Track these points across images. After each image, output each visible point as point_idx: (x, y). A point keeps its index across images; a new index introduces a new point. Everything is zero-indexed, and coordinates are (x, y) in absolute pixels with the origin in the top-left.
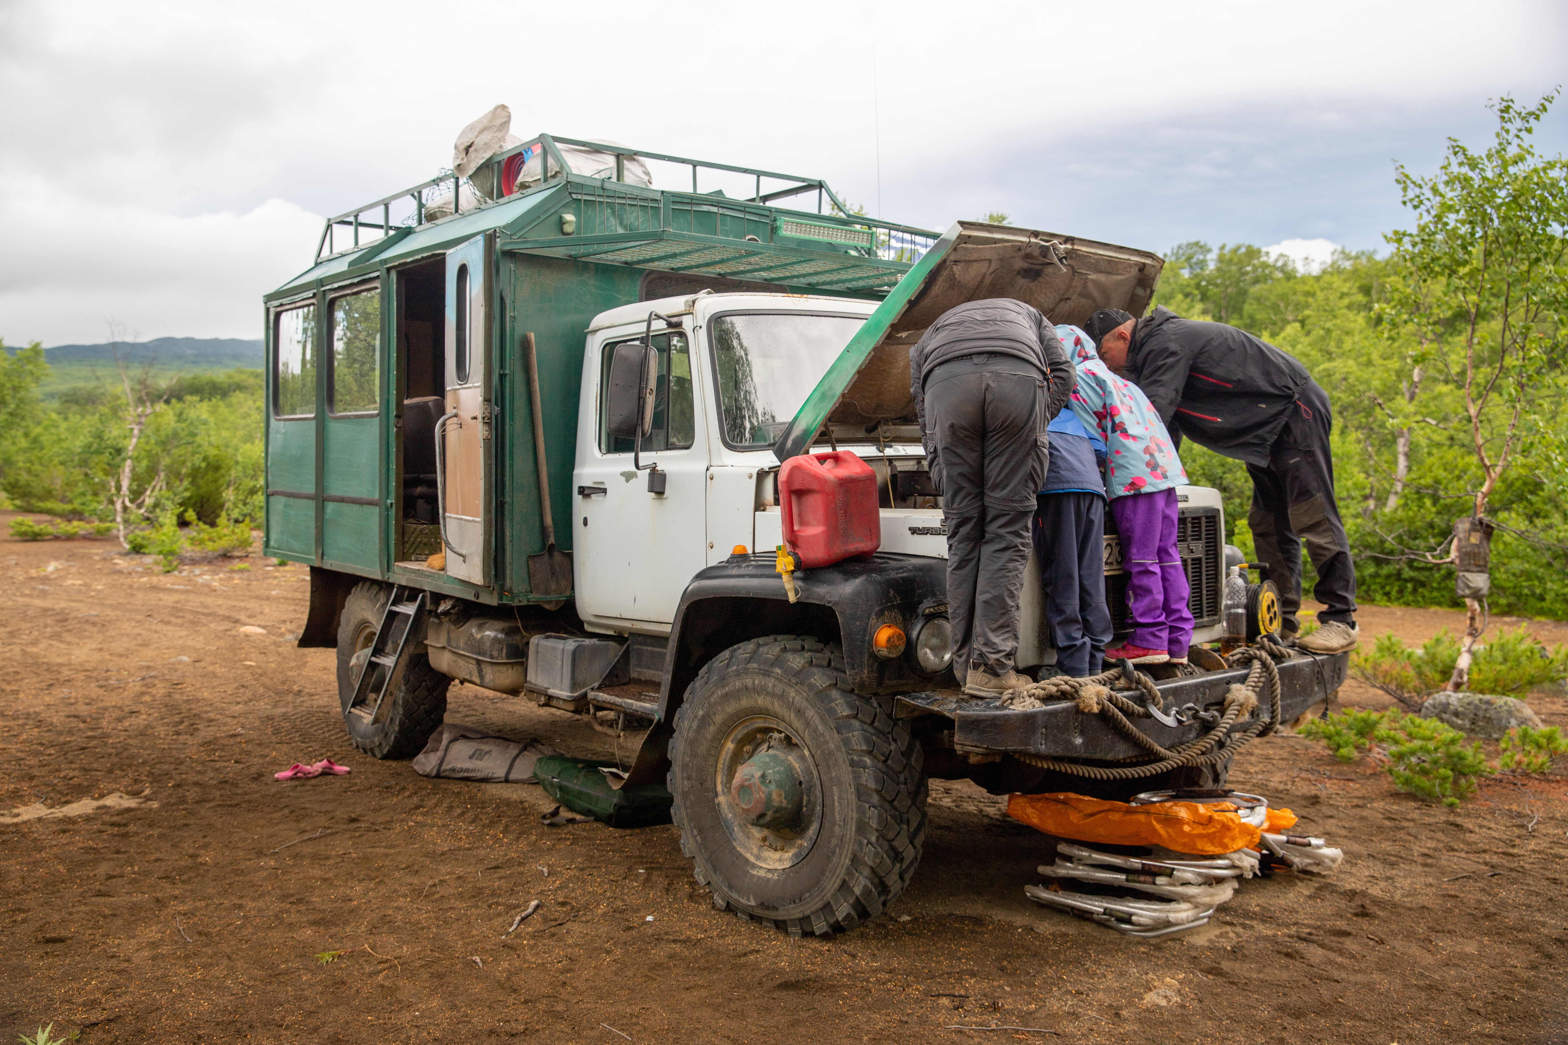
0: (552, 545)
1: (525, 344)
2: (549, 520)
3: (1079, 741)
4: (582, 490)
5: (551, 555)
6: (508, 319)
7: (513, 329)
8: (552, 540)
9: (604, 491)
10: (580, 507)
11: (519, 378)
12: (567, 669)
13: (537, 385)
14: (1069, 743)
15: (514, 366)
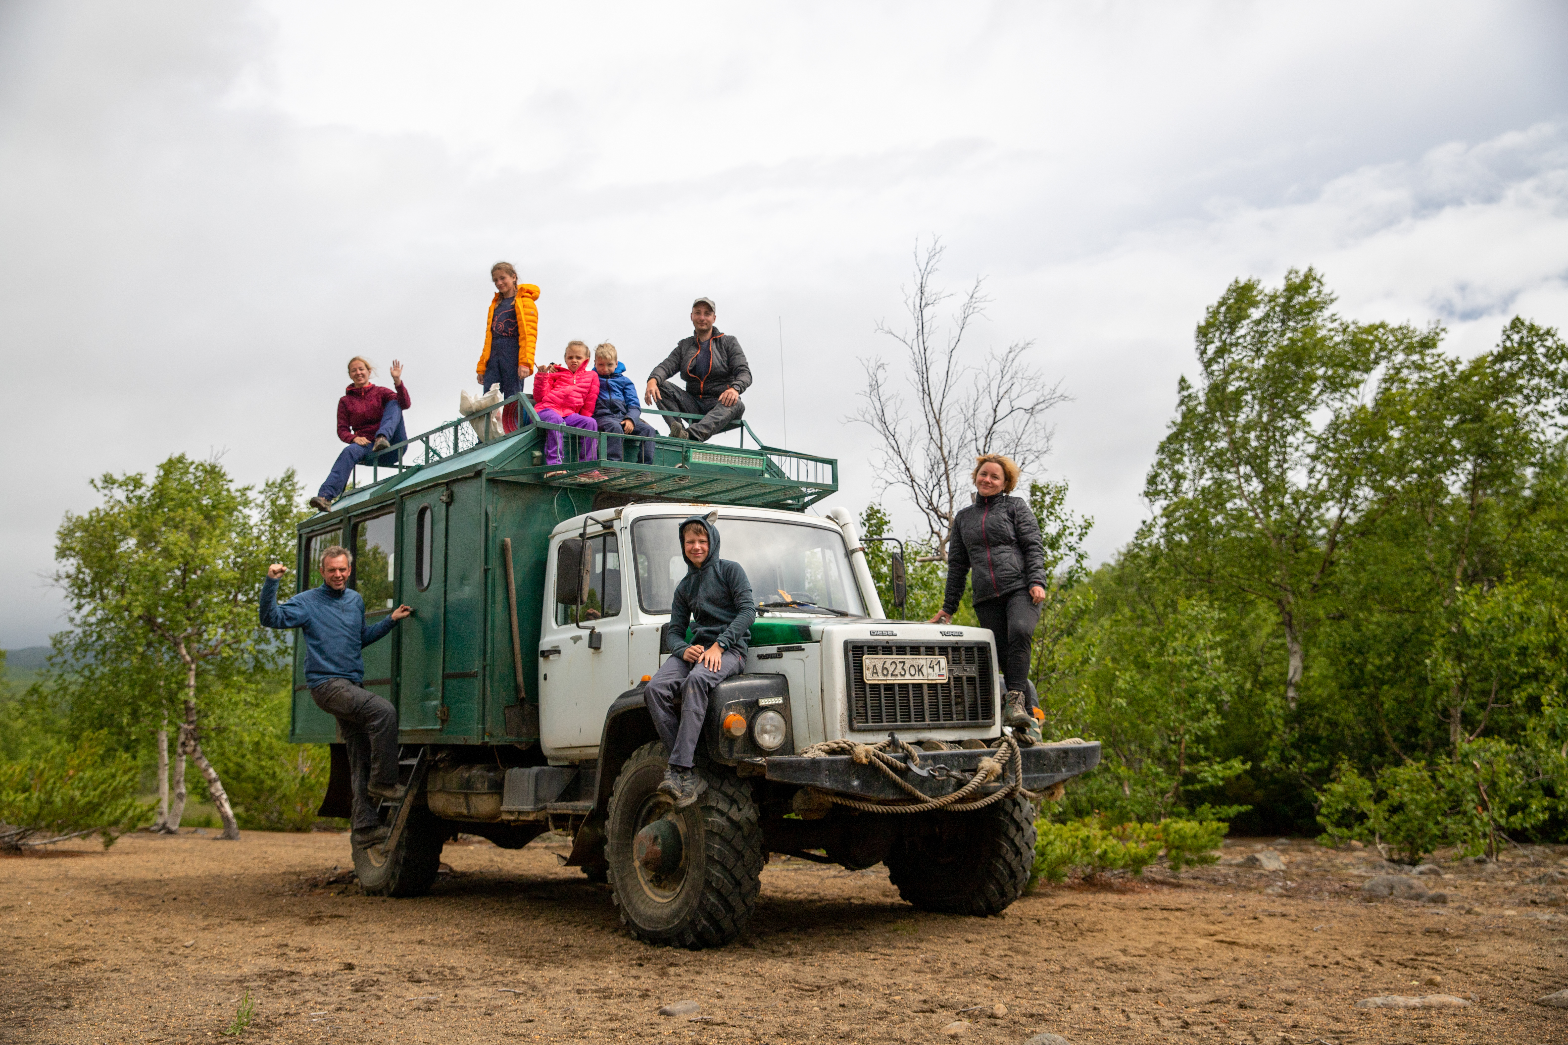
0: (523, 699)
1: (504, 548)
2: (520, 679)
3: (856, 783)
4: (543, 652)
5: (522, 707)
6: (490, 529)
7: (495, 536)
8: (523, 695)
9: (559, 652)
10: (544, 666)
11: (499, 572)
12: (532, 788)
13: (512, 577)
14: (848, 784)
15: (495, 563)
